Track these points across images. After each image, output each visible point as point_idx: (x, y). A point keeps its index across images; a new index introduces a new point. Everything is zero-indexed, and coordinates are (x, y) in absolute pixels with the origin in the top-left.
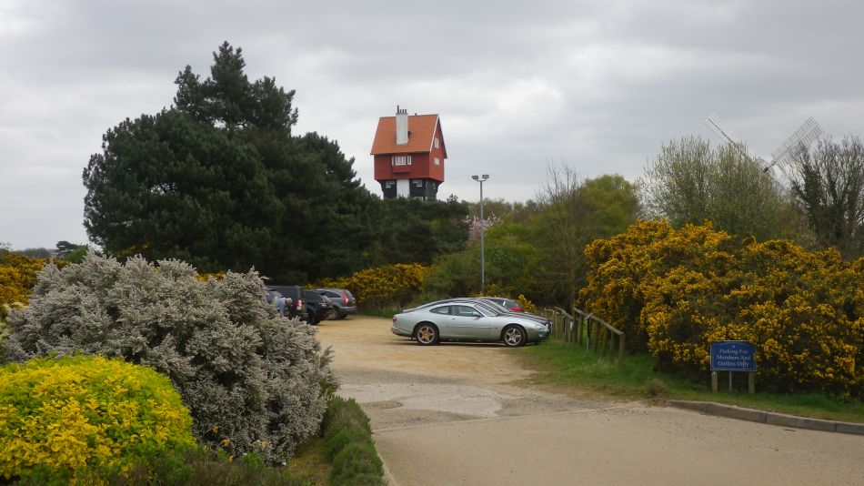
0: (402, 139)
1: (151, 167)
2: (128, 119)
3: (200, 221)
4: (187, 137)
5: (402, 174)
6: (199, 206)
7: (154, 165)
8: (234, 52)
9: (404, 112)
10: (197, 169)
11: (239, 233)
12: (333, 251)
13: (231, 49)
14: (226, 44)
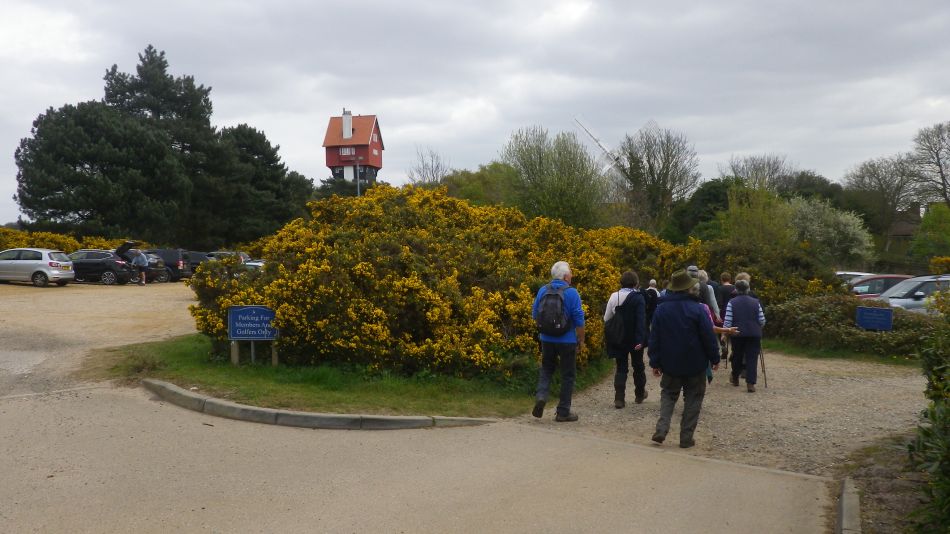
0: (347, 134)
1: (66, 148)
2: (52, 108)
3: (110, 195)
4: (101, 123)
5: (348, 162)
6: (110, 182)
7: (69, 146)
8: (158, 54)
9: (349, 113)
10: (108, 149)
11: (147, 205)
12: (249, 221)
13: (155, 51)
14: (150, 47)
